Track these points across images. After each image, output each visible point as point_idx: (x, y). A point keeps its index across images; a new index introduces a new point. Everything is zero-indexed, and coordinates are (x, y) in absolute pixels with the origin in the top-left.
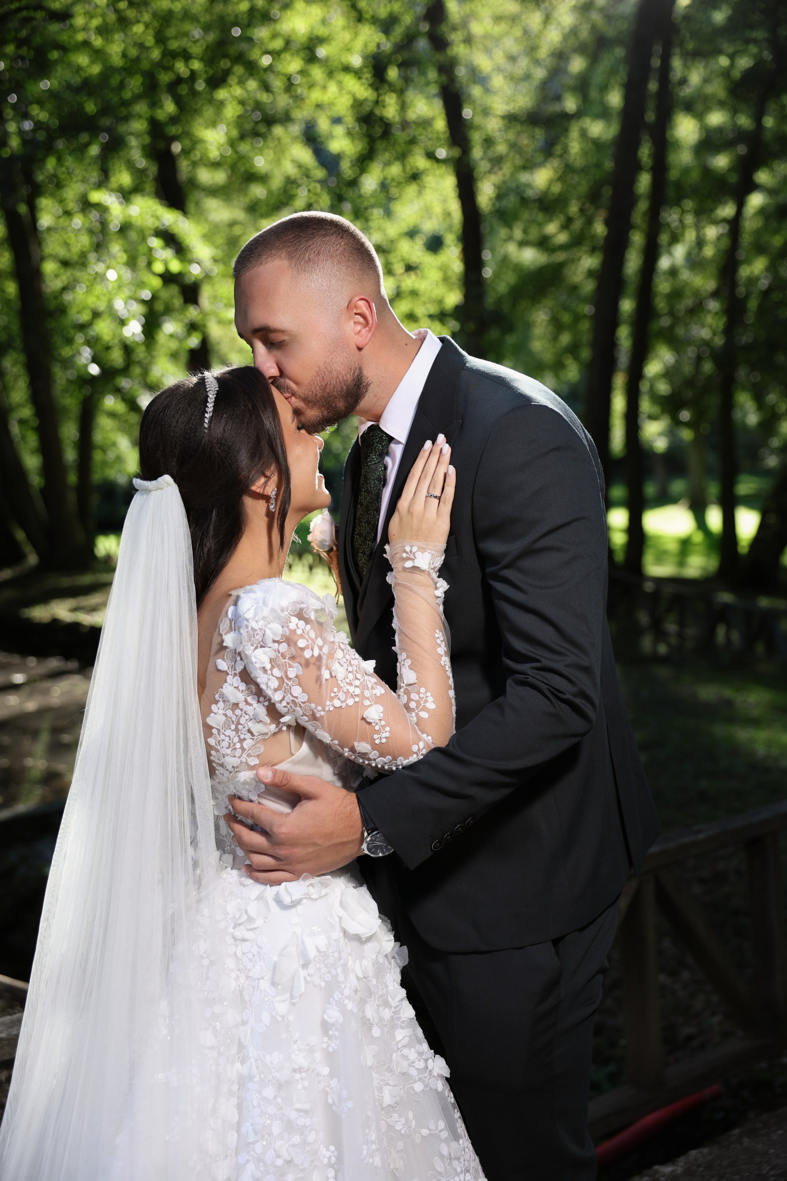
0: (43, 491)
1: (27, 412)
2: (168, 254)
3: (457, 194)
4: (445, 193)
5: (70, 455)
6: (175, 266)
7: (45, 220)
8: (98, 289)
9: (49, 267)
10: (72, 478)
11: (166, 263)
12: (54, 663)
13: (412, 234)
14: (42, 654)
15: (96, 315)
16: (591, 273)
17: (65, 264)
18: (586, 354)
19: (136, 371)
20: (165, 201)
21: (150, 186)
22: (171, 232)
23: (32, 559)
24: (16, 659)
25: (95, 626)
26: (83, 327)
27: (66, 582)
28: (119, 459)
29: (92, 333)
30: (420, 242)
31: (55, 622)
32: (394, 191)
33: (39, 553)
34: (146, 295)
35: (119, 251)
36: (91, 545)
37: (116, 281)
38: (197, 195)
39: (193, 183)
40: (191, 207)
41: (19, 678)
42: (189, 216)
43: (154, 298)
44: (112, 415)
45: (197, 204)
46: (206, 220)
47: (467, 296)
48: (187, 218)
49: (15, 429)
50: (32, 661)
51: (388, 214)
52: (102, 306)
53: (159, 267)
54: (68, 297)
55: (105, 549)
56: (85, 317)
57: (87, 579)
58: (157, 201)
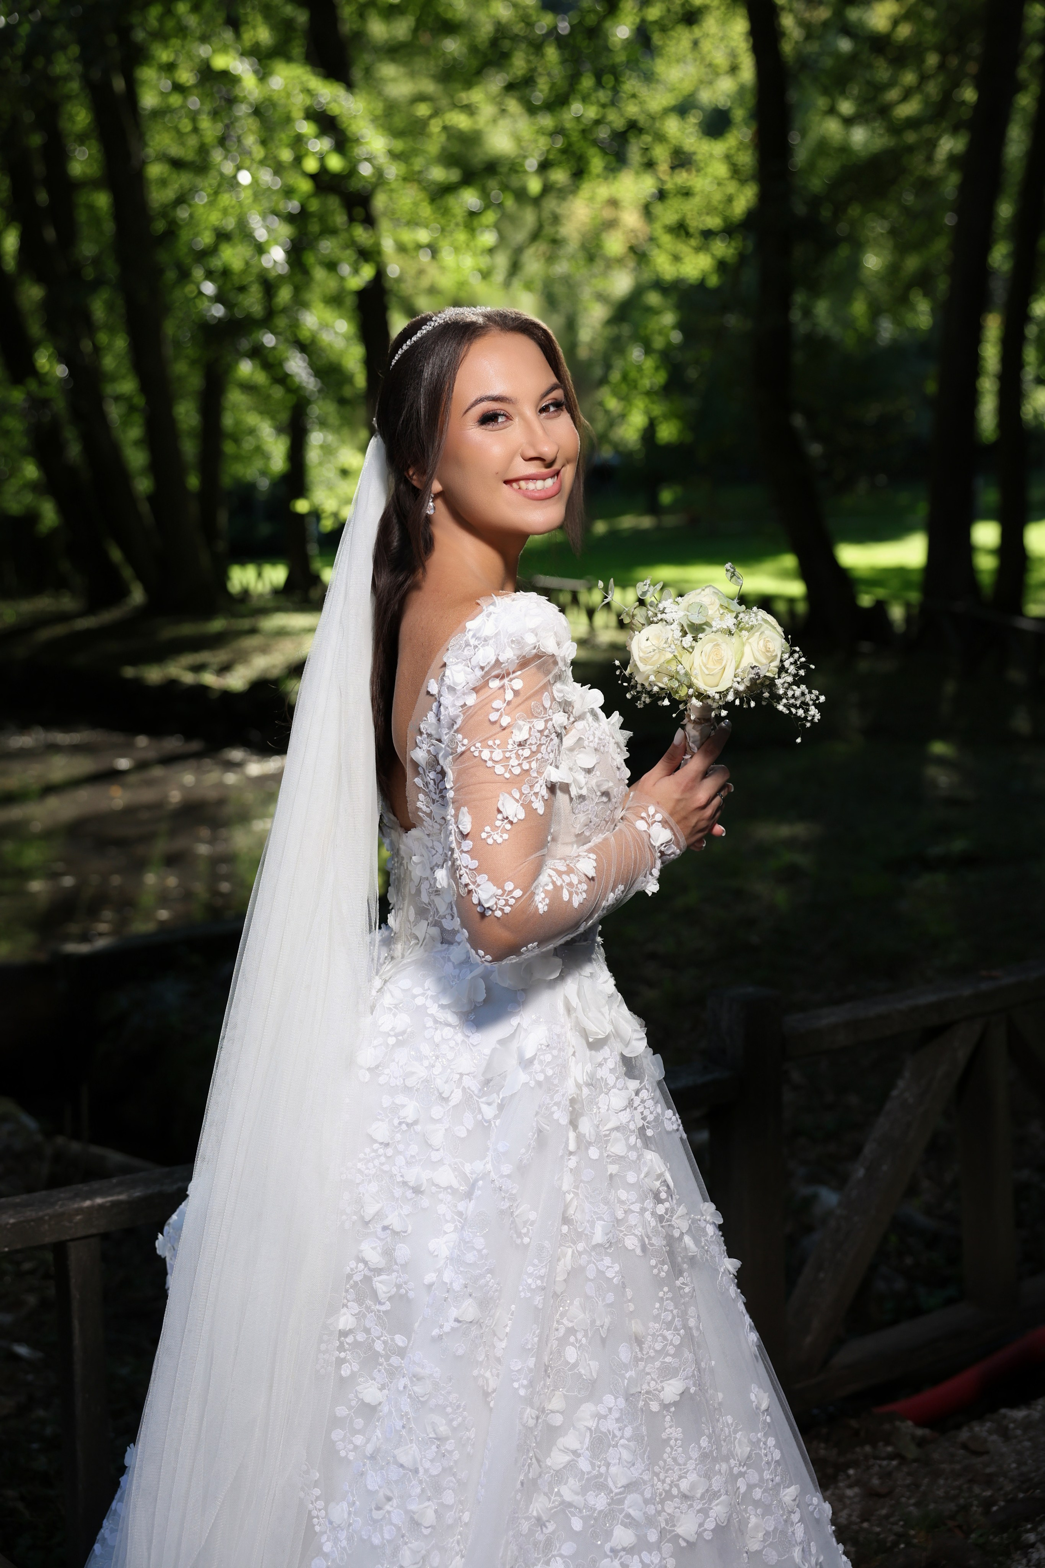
0: (152, 499)
1: (127, 386)
2: (323, 145)
3: (750, 46)
4: (733, 44)
5: (189, 448)
6: (335, 163)
7: (149, 100)
8: (226, 199)
9: (155, 170)
10: (193, 482)
11: (322, 159)
12: (173, 744)
13: (682, 109)
14: (155, 731)
15: (223, 236)
16: (953, 160)
17: (177, 164)
18: (942, 285)
19: (281, 322)
20: (320, 69)
21: (298, 49)
22: (330, 113)
23: (137, 596)
24: (117, 738)
25: (228, 690)
26: (204, 255)
27: (188, 629)
28: (259, 451)
29: (216, 263)
30: (693, 119)
31: (172, 684)
32: (657, 38)
33: (147, 589)
34: (293, 206)
35: (254, 143)
36: (223, 578)
37: (251, 185)
38: (367, 58)
39: (359, 36)
40: (357, 74)
41: (123, 763)
42: (356, 90)
43: (303, 210)
44: (248, 388)
45: (368, 72)
46: (380, 94)
47: (764, 198)
48: (352, 94)
49: (114, 412)
50: (142, 741)
51: (649, 78)
52: (230, 224)
53: (311, 165)
54: (183, 213)
55: (241, 583)
56: (206, 239)
57: (217, 625)
58: (308, 68)
